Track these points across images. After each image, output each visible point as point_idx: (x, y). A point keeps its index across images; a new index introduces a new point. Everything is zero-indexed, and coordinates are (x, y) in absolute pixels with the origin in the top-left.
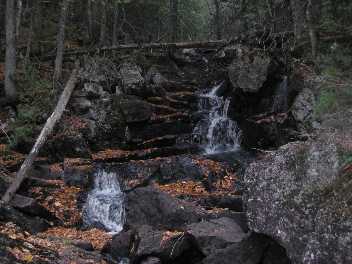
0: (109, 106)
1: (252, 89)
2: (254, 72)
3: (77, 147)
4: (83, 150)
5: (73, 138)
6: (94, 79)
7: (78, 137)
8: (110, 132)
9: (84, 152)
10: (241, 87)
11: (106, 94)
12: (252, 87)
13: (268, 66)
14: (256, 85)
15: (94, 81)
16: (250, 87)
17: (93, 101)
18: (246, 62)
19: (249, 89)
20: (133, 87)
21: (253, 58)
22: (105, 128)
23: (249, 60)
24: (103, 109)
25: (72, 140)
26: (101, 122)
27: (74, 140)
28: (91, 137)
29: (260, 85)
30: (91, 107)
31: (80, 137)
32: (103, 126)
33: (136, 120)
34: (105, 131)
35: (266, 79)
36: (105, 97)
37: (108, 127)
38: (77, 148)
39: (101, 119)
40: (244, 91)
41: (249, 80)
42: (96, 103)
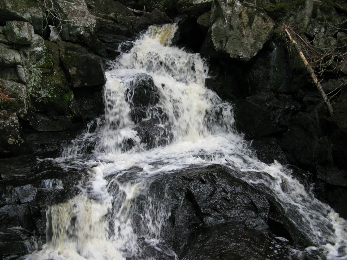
0: (42, 59)
1: (242, 56)
2: (250, 36)
3: (10, 137)
4: (20, 142)
5: (4, 123)
6: (23, 14)
7: (12, 122)
8: (46, 102)
9: (21, 144)
10: (229, 52)
11: (40, 40)
12: (244, 55)
13: (270, 32)
14: (248, 52)
15: (24, 17)
16: (241, 53)
17: (21, 52)
18: (244, 21)
19: (238, 56)
20: (82, 33)
21: (254, 18)
22: (39, 95)
23: (248, 19)
24: (34, 64)
25: (3, 127)
26: (33, 87)
27: (6, 127)
28: (24, 114)
29: (254, 53)
30: (19, 63)
31: (15, 122)
32: (36, 93)
33: (86, 84)
34: (39, 100)
35: (262, 46)
36: (38, 45)
37: (44, 95)
38: (10, 139)
39: (32, 80)
40: (231, 57)
41: (242, 45)
42: (25, 55)
